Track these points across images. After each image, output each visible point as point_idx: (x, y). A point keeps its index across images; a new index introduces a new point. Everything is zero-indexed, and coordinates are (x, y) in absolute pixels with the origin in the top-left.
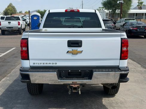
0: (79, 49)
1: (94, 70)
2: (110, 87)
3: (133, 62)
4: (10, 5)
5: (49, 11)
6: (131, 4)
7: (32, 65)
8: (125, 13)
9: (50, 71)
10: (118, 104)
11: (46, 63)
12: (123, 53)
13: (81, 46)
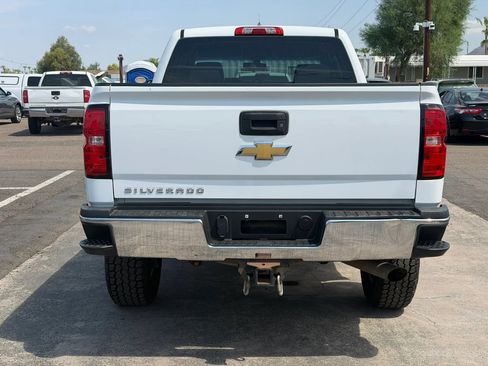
0: (279, 142)
1: (328, 213)
2: (384, 276)
3: (467, 213)
4: (61, 43)
5: (182, 32)
6: (460, 35)
7: (120, 195)
8: (441, 68)
9: (180, 214)
10: (412, 337)
11: (169, 191)
12: (428, 158)
13: (283, 132)
